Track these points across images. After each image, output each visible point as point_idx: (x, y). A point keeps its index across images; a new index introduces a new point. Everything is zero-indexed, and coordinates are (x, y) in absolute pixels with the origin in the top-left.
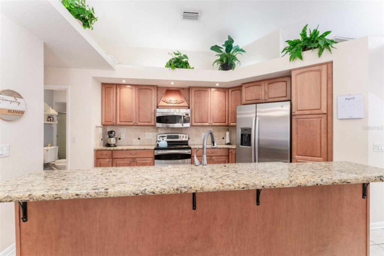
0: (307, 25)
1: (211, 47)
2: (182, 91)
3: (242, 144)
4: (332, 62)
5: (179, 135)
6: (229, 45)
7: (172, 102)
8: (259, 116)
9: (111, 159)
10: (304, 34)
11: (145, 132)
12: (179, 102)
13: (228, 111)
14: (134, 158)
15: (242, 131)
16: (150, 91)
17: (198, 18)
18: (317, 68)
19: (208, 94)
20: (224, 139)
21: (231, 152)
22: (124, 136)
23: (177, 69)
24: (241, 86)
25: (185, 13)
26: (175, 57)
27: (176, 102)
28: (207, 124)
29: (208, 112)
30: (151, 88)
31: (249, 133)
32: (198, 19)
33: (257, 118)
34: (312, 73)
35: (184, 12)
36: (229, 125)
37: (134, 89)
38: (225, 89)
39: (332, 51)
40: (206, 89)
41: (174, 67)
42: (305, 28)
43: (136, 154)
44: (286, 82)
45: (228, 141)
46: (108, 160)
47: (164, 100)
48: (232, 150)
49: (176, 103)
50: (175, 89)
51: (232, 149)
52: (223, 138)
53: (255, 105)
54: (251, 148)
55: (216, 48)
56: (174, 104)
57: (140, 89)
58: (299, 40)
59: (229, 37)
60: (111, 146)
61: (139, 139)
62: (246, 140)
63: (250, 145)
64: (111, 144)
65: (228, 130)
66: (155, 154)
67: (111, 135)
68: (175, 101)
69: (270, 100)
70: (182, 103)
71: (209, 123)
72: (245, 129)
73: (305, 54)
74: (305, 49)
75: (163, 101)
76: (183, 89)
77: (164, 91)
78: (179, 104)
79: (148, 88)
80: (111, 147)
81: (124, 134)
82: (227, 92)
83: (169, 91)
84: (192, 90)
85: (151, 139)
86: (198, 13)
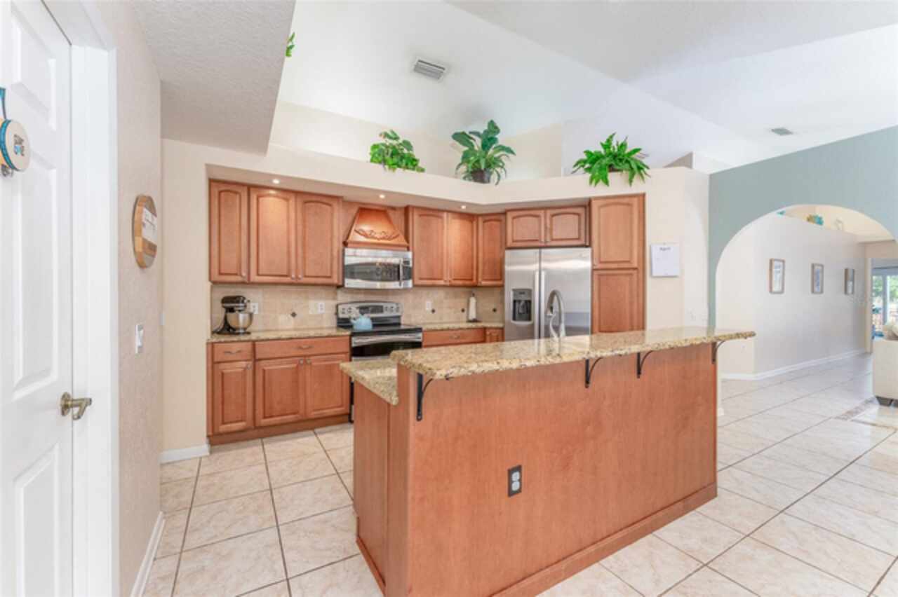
0: (614, 134)
1: (453, 133)
2: (391, 213)
3: (514, 319)
4: (644, 195)
5: (385, 305)
6: (489, 137)
7: (376, 236)
8: (545, 269)
9: (251, 363)
10: (607, 146)
11: (307, 298)
12: (389, 235)
13: (477, 257)
14: (305, 356)
15: (515, 295)
16: (328, 207)
17: (440, 76)
18: (626, 200)
19: (443, 222)
20: (465, 312)
21: (490, 334)
22: (257, 308)
23: (399, 170)
24: (505, 213)
25: (420, 63)
26: (391, 144)
27: (383, 234)
28: (442, 282)
29: (442, 259)
30: (331, 202)
31: (528, 299)
32: (441, 78)
33: (543, 274)
34: (619, 207)
35: (420, 61)
36: (479, 284)
37: (292, 202)
38: (470, 217)
39: (645, 179)
40: (440, 214)
41: (393, 164)
42: (611, 137)
43: (310, 347)
44: (578, 214)
45: (473, 315)
46: (244, 364)
47: (357, 229)
48: (491, 331)
49: (384, 238)
50: (377, 208)
51: (491, 328)
52: (463, 311)
53: (537, 250)
54: (533, 326)
55: (461, 137)
56: (378, 239)
57: (306, 202)
58: (600, 152)
59: (492, 123)
60: (237, 331)
61: (294, 315)
62: (521, 311)
63: (529, 318)
64: (238, 329)
65: (474, 295)
66: (353, 345)
67: (238, 307)
68: (381, 234)
69: (554, 243)
70: (394, 238)
71: (445, 281)
72: (522, 292)
73: (612, 177)
74: (612, 169)
75: (355, 231)
76: (393, 208)
77: (354, 211)
78: (389, 239)
79: (325, 200)
80: (238, 334)
81: (257, 305)
82: (475, 223)
83: (366, 211)
84: (413, 211)
85: (321, 315)
86: (443, 69)
